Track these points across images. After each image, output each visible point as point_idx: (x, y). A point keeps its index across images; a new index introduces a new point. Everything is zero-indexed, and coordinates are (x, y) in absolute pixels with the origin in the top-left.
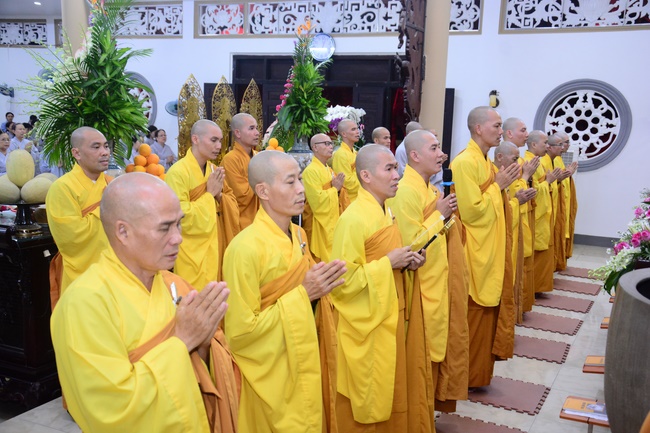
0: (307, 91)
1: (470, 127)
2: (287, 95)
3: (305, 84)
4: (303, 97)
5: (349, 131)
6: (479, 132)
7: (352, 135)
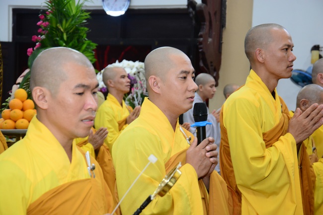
0: (67, 31)
1: (248, 54)
2: (43, 37)
3: (64, 22)
4: (62, 38)
5: (117, 78)
6: (260, 59)
7: (121, 83)
